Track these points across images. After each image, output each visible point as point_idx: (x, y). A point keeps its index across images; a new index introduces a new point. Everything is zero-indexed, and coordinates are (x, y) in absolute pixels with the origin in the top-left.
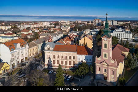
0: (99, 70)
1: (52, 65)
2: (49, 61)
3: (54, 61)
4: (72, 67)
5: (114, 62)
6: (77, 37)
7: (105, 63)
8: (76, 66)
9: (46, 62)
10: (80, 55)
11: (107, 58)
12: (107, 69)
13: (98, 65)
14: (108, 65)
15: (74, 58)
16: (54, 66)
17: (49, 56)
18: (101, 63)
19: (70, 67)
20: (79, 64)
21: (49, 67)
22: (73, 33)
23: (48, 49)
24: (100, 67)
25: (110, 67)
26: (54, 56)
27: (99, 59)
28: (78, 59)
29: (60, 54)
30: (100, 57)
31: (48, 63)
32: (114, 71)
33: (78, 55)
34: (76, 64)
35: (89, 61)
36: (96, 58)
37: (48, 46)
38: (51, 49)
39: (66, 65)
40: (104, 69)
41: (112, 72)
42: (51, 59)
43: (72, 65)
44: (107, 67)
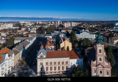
0: (94, 72)
1: (45, 72)
2: (42, 68)
3: (47, 68)
4: (65, 71)
5: (109, 65)
6: (55, 40)
7: (100, 66)
8: (69, 70)
9: (39, 70)
10: (73, 60)
11: (102, 62)
12: (102, 71)
13: (93, 68)
14: (103, 67)
15: (67, 63)
16: (47, 73)
17: (42, 64)
18: (96, 66)
19: (63, 72)
20: (71, 68)
21: (41, 74)
22: (49, 36)
23: (42, 57)
24: (96, 70)
25: (105, 69)
26: (47, 63)
27: (95, 62)
28: (70, 64)
29: (53, 60)
30: (96, 61)
31: (41, 71)
32: (108, 71)
33: (70, 60)
34: (69, 68)
35: (80, 64)
36: (92, 62)
37: (41, 53)
38: (45, 56)
39: (59, 70)
40: (99, 70)
41: (107, 72)
42: (44, 67)
43: (65, 70)
44: (102, 68)
